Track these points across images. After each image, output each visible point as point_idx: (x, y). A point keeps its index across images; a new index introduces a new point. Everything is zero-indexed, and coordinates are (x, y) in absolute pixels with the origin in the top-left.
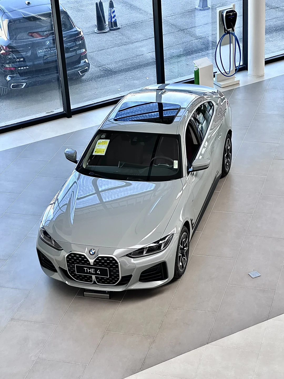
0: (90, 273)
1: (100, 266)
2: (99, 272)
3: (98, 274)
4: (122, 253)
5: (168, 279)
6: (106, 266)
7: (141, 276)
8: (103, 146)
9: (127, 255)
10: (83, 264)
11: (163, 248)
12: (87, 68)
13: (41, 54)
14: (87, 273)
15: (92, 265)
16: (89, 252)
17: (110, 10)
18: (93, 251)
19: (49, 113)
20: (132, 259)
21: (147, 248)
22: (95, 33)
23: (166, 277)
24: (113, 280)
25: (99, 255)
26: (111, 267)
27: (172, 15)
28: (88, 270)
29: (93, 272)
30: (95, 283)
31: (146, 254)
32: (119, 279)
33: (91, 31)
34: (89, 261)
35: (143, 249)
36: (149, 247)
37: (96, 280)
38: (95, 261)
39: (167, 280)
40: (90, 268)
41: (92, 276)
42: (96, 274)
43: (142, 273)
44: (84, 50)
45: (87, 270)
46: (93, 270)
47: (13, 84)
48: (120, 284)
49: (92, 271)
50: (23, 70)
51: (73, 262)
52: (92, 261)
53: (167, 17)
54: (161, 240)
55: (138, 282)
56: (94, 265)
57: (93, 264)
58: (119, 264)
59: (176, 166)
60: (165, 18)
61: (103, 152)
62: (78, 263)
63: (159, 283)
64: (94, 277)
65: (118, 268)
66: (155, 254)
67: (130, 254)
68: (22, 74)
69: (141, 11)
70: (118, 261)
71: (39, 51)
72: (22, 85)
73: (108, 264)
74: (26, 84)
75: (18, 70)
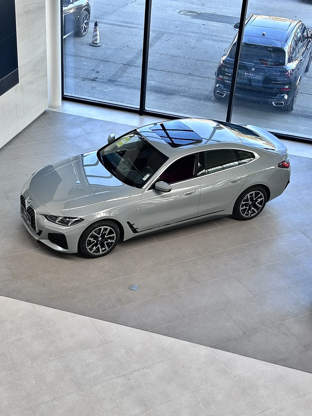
1: (29, 213)
2: (28, 217)
4: (42, 212)
5: (68, 250)
9: (45, 215)
11: (70, 225)
12: (283, 102)
15: (26, 210)
16: (28, 200)
18: (30, 201)
20: (46, 220)
25: (30, 205)
31: (57, 222)
32: (36, 229)
34: (26, 206)
35: (57, 217)
38: (28, 208)
43: (49, 234)
46: (26, 214)
47: (217, 91)
48: (39, 234)
55: (48, 239)
59: (145, 179)
62: (22, 204)
65: (35, 220)
68: (225, 85)
70: (36, 216)
74: (226, 95)
75: (224, 82)
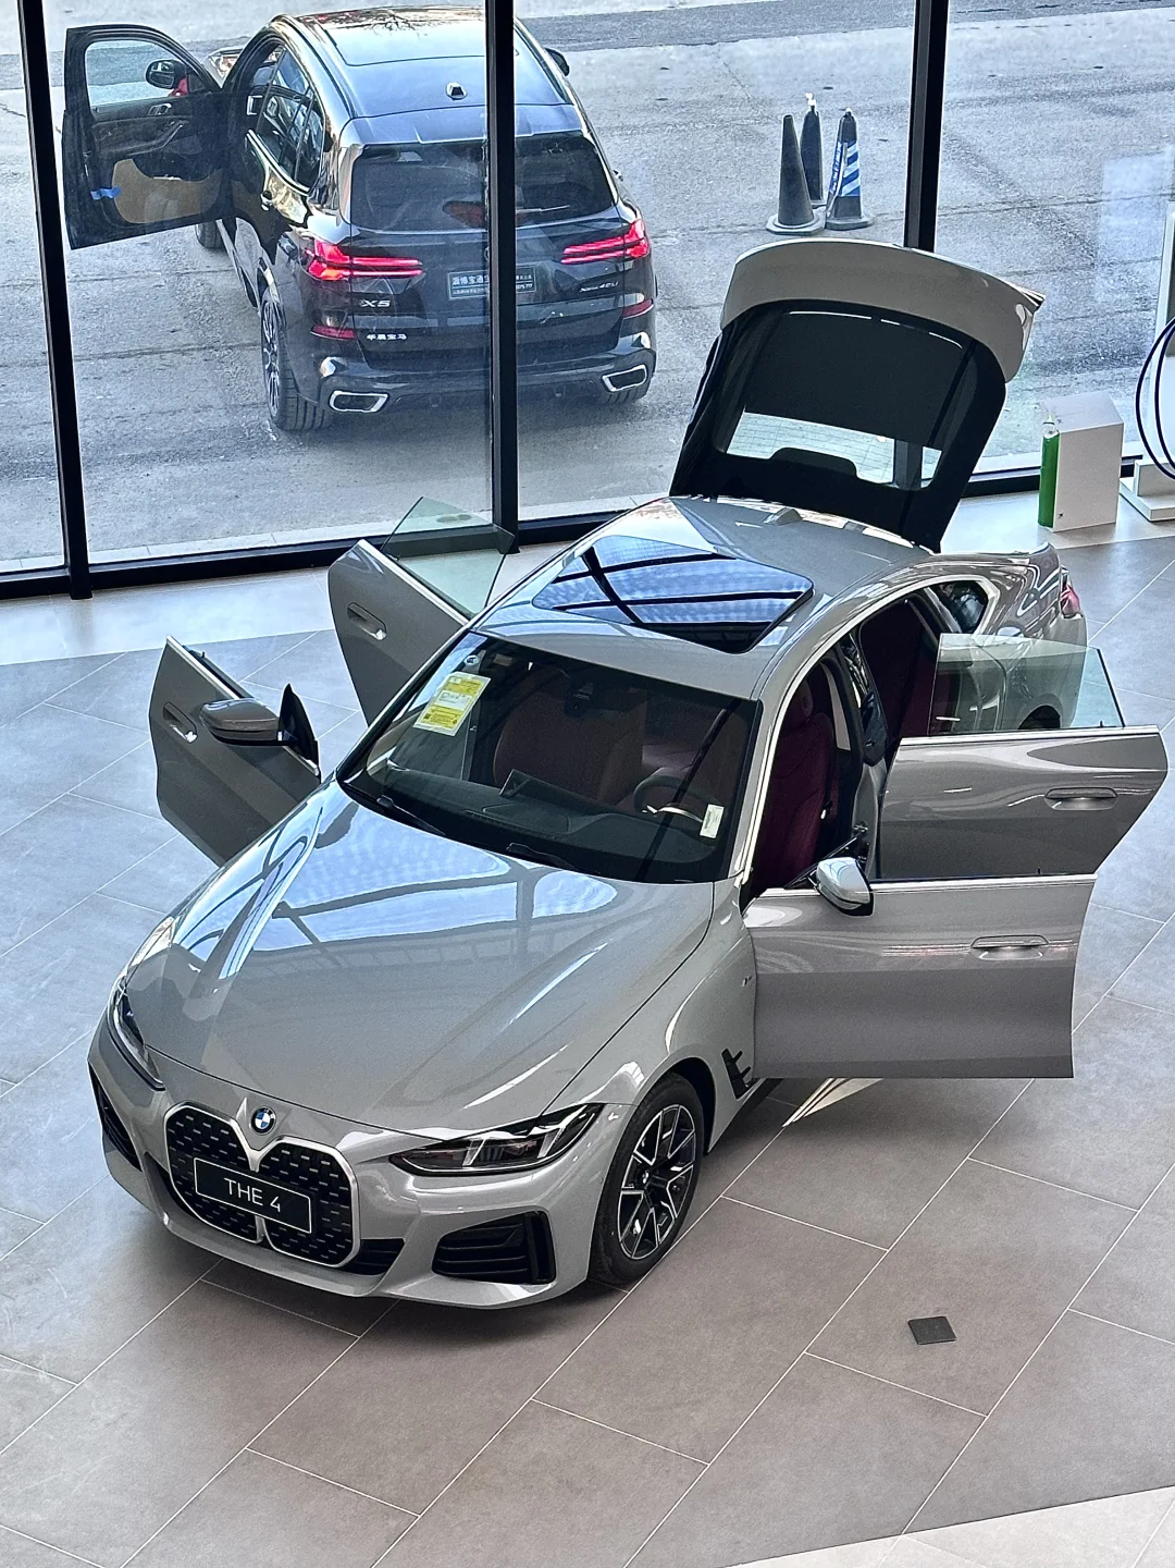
0: (244, 1201)
1: (284, 1180)
2: (275, 1204)
3: (273, 1212)
4: (373, 1146)
5: (554, 1283)
6: (303, 1187)
7: (439, 1253)
8: (461, 698)
9: (395, 1159)
10: (223, 1160)
11: (548, 1155)
12: (643, 367)
13: (462, 292)
14: (234, 1199)
15: (253, 1174)
16: (250, 1119)
17: (839, 149)
18: (267, 1118)
19: (453, 519)
20: (412, 1178)
21: (478, 1143)
22: (768, 230)
23: (545, 1272)
24: (328, 1245)
25: (286, 1140)
26: (324, 1193)
27: (1091, 199)
28: (240, 1190)
29: (257, 1199)
30: (264, 1244)
31: (471, 1166)
32: (350, 1246)
33: (752, 222)
34: (244, 1155)
35: (461, 1143)
36: (489, 1142)
37: (269, 1234)
38: (265, 1160)
39: (550, 1286)
40: (245, 1183)
41: (253, 1215)
42: (266, 1210)
43: (444, 1241)
44: (640, 298)
45: (235, 1186)
46: (256, 1193)
47: (337, 393)
48: (354, 1268)
49: (254, 1195)
50: (382, 344)
51: (188, 1148)
52: (254, 1156)
53: (1072, 203)
54: (542, 1121)
55: (429, 1272)
56: (263, 1173)
57: (257, 1171)
58: (354, 1186)
59: (710, 829)
60: (1058, 208)
61: (451, 725)
62: (205, 1154)
63: (515, 1293)
64: (260, 1221)
65: (348, 1202)
66: (511, 1175)
67: (410, 1155)
68: (377, 357)
69: (980, 168)
70: (351, 1178)
71: (456, 281)
72: (375, 401)
73: (314, 1179)
74: (388, 399)
75: (364, 343)
